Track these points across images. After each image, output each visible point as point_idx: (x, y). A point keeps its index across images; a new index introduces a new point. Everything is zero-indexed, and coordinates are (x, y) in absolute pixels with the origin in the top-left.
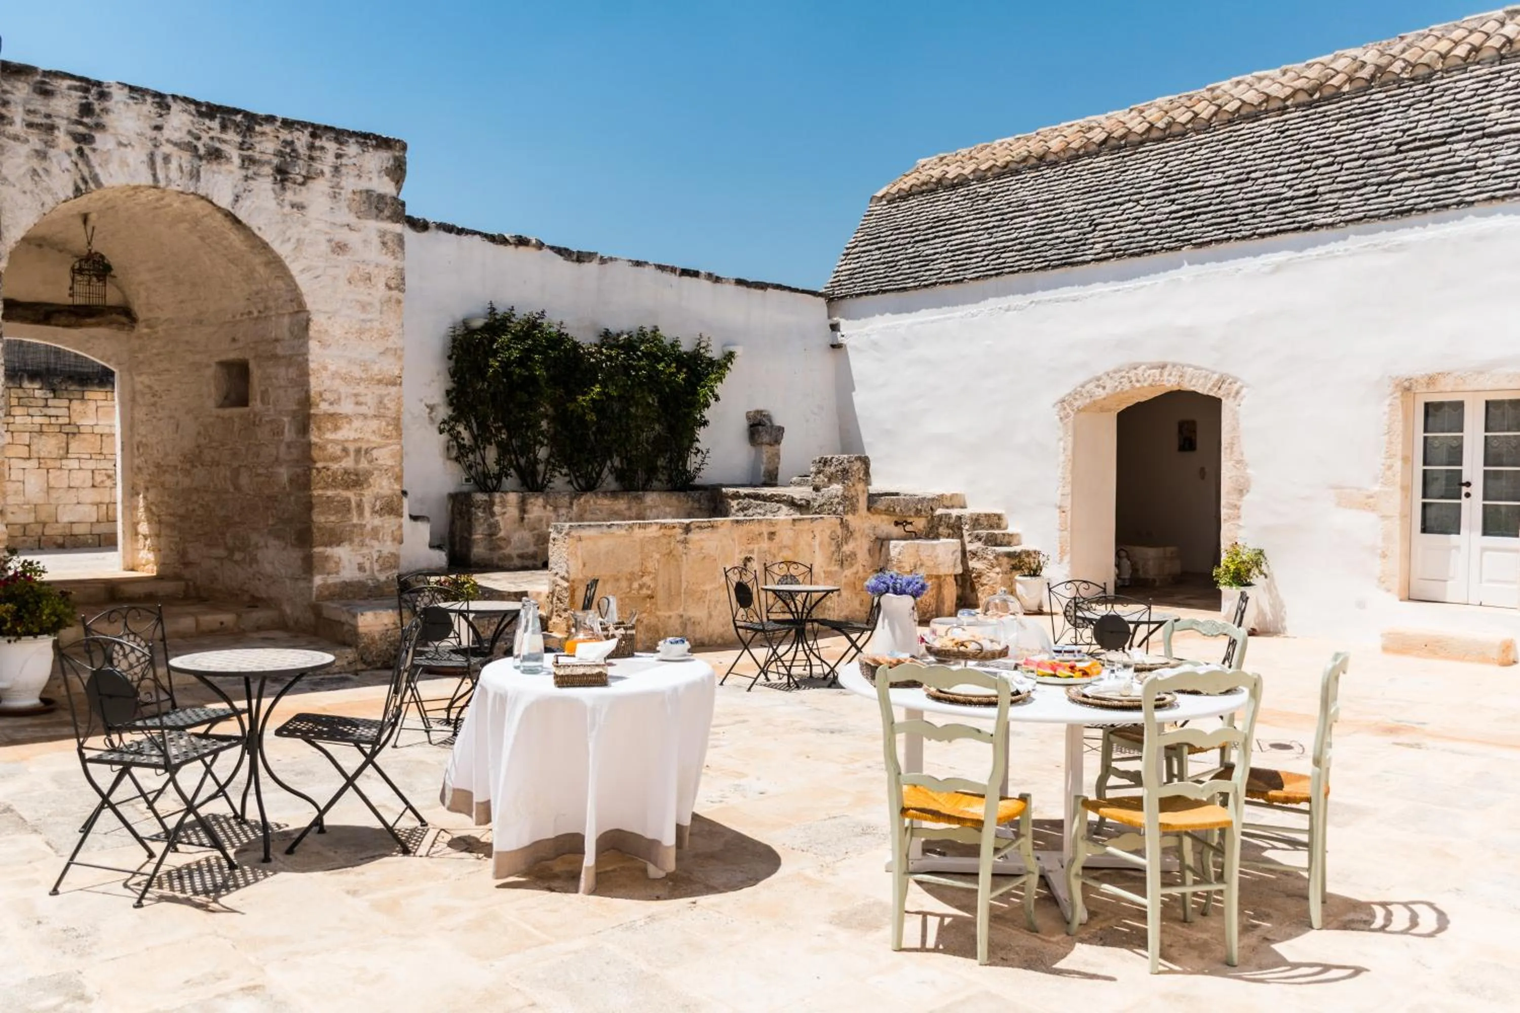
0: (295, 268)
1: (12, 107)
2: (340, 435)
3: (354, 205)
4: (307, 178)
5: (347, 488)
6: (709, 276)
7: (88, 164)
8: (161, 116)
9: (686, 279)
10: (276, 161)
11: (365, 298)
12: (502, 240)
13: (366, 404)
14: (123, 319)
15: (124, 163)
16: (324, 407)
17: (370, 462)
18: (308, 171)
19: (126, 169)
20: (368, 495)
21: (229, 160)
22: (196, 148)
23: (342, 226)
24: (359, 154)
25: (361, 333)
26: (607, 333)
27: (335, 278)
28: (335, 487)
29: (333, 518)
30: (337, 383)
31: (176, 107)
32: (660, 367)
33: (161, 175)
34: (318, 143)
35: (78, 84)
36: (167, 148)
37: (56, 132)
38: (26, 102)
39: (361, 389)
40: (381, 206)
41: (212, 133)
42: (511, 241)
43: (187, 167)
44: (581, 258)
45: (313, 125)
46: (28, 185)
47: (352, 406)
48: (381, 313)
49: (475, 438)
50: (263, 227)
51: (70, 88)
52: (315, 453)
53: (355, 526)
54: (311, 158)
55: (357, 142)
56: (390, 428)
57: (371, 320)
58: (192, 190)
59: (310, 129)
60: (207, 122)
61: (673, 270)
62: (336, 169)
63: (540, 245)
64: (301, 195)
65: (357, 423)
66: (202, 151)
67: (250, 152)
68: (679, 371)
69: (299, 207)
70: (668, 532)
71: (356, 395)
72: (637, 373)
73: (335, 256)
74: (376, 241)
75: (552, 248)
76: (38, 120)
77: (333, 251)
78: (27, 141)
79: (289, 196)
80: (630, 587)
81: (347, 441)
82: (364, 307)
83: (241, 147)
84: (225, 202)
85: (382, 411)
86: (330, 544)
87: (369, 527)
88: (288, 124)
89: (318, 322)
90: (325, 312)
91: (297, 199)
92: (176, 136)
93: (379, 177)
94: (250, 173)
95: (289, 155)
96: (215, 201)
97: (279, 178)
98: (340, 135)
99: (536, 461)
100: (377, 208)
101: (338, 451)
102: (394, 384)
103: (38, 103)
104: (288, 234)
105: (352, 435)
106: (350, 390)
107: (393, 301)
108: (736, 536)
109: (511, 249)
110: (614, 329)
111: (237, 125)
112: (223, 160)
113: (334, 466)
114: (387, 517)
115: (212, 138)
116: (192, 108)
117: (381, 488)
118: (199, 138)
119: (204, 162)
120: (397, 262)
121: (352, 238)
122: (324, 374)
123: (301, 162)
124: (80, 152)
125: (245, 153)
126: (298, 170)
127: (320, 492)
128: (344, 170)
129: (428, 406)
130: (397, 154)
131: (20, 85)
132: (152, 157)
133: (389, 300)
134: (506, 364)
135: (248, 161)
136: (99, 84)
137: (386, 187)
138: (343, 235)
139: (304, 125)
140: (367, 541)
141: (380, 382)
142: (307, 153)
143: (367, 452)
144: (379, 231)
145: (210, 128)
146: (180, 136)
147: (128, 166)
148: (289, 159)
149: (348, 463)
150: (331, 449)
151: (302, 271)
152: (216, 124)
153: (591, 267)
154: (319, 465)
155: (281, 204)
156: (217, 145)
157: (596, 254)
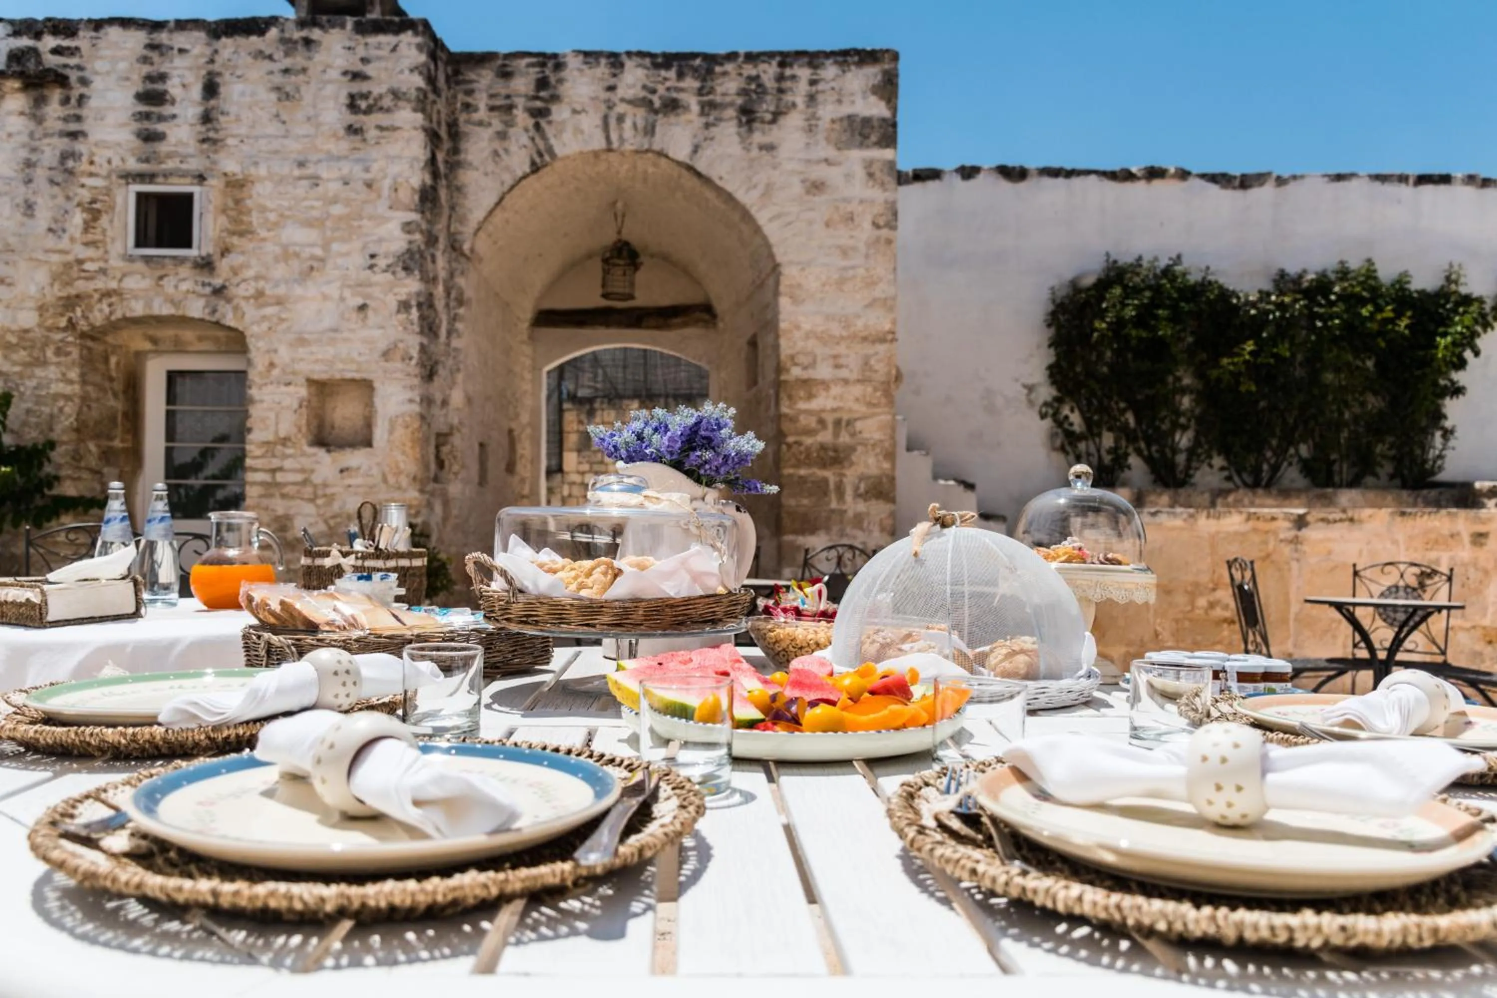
0: (762, 218)
1: (477, 95)
2: (814, 405)
3: (834, 136)
4: (777, 115)
5: (824, 465)
6: (1471, 179)
7: (544, 137)
8: (614, 75)
9: (1428, 190)
10: (739, 101)
11: (844, 241)
12: (1126, 176)
13: (847, 367)
14: (706, 317)
15: (578, 131)
16: (796, 372)
17: (853, 435)
18: (777, 107)
19: (580, 137)
20: (851, 475)
21: (687, 109)
22: (651, 102)
23: (819, 162)
24: (837, 76)
25: (841, 283)
26: (1282, 274)
27: (810, 223)
28: (809, 465)
29: (805, 502)
30: (811, 344)
31: (629, 64)
32: (1365, 312)
33: (614, 136)
34: (788, 72)
35: (533, 60)
36: (621, 108)
37: (515, 111)
38: (490, 87)
39: (842, 349)
40: (866, 131)
41: (668, 84)
42: (1139, 174)
43: (640, 123)
44: (1245, 182)
45: (781, 53)
46: (490, 167)
47: (830, 370)
48: (867, 256)
49: (1087, 421)
50: (725, 176)
51: (530, 65)
52: (786, 426)
53: (833, 511)
54: (781, 91)
55: (836, 62)
56: (878, 394)
57: (853, 267)
58: (646, 146)
59: (778, 59)
60: (663, 73)
61: (1403, 179)
62: (812, 99)
63: (1183, 175)
64: (774, 134)
65: (836, 390)
66: (657, 103)
67: (711, 97)
68: (1399, 314)
69: (769, 148)
70: (1261, 525)
71: (835, 357)
72: (1325, 322)
73: (810, 198)
74: (860, 173)
75: (1203, 176)
76: (498, 102)
77: (808, 192)
78: (490, 124)
79: (758, 137)
80: (1192, 603)
81: (823, 411)
82: (845, 252)
83: (700, 92)
84: (681, 153)
85: (868, 374)
86: (802, 532)
87: (850, 514)
88: (752, 57)
89: (790, 274)
90: (799, 263)
91: (766, 140)
92: (630, 94)
93: (865, 98)
94: (711, 119)
95: (755, 92)
96: (671, 155)
97: (744, 119)
98: (814, 59)
99: (1175, 451)
100: (861, 134)
101: (812, 422)
102: (882, 340)
103: (501, 87)
104: (754, 180)
105: (830, 404)
106: (829, 351)
107: (882, 241)
108: (1400, 537)
109: (1141, 185)
110: (1292, 269)
111: (695, 70)
112: (680, 111)
113: (808, 441)
114: (873, 502)
115: (668, 89)
116: (647, 61)
117: (867, 466)
118: (654, 91)
119: (660, 116)
120: (887, 194)
121: (832, 175)
122: (797, 334)
123: (769, 98)
124: (537, 126)
125: (706, 98)
126: (766, 108)
127: (791, 471)
128: (820, 98)
129: (1025, 386)
130: (886, 66)
131: (484, 72)
132: (606, 119)
133: (878, 240)
134: (1119, 324)
135: (708, 107)
136: (555, 56)
137: (877, 109)
138: (820, 172)
139: (771, 55)
140: (848, 530)
141: (865, 339)
142: (776, 85)
143: (849, 423)
144: (864, 160)
145: (666, 79)
146: (636, 92)
147: (582, 132)
148: (754, 96)
149: (825, 437)
150: (805, 421)
151: (771, 220)
152: (672, 74)
153: (1264, 193)
154: (791, 439)
155: (747, 149)
156: (674, 95)
157: (1269, 174)
